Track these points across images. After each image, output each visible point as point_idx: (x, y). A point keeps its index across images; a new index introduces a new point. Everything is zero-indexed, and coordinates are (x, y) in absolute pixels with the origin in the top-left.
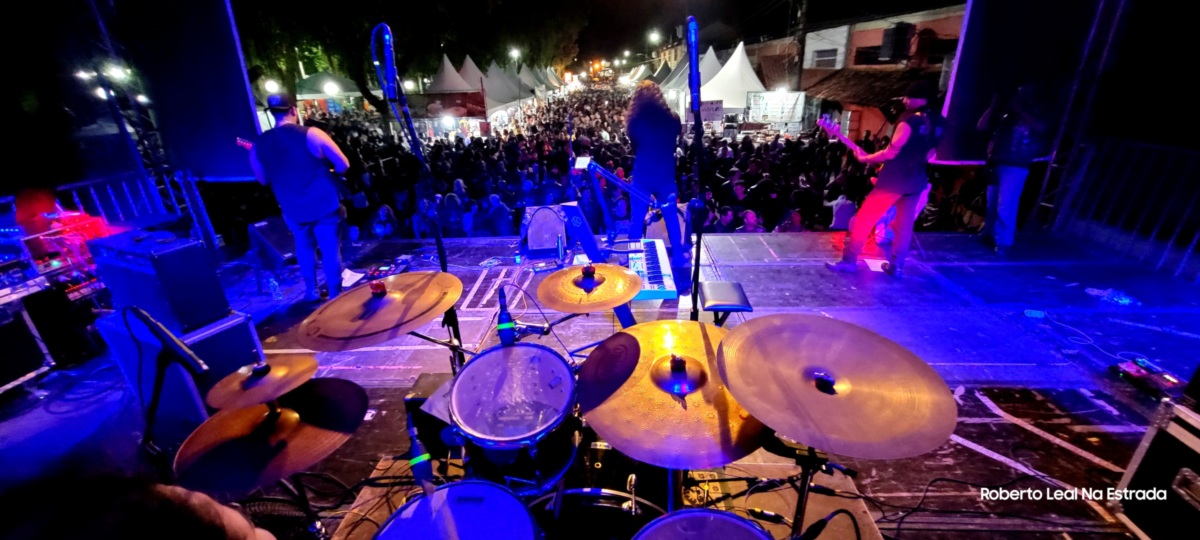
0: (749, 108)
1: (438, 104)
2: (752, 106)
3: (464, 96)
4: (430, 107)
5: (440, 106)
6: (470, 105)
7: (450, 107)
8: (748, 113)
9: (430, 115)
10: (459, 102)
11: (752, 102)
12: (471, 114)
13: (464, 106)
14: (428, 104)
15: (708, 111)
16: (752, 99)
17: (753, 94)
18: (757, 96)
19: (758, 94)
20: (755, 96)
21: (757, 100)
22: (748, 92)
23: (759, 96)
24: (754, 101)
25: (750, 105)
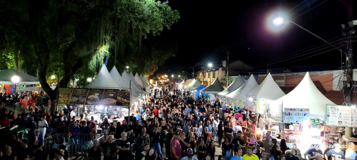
0: (328, 116)
1: (96, 96)
2: (331, 114)
3: (116, 91)
4: (90, 97)
5: (98, 97)
6: (119, 98)
7: (106, 98)
8: (327, 119)
9: (88, 103)
10: (112, 95)
12: (119, 104)
13: (115, 98)
14: (89, 95)
15: (299, 115)
16: (330, 110)
17: (330, 106)
18: (333, 108)
19: (334, 107)
20: (331, 108)
21: (334, 110)
22: (327, 105)
23: (335, 108)
24: (331, 111)
25: (329, 113)
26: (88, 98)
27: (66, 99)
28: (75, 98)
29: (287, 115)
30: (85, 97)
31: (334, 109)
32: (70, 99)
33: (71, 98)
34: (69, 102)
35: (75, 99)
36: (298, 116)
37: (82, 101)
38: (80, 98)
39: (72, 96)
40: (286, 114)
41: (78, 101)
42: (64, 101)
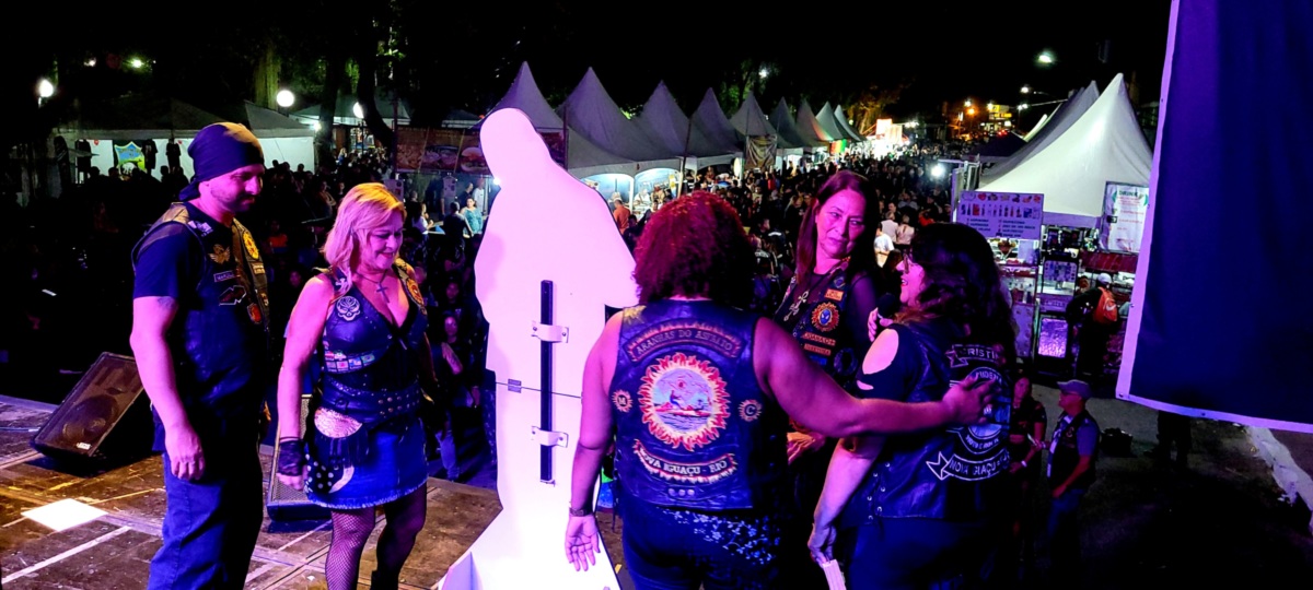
0: (1110, 219)
2: (1116, 215)
8: (1105, 231)
11: (1117, 205)
14: (465, 147)
15: (1006, 215)
16: (1118, 200)
17: (1119, 188)
18: (1131, 194)
19: (1133, 190)
20: (1124, 193)
21: (1132, 202)
22: (1108, 183)
23: (1136, 194)
24: (1124, 203)
25: (1113, 211)
26: (463, 154)
27: (415, 155)
28: (434, 154)
29: (969, 213)
30: (455, 151)
31: (1134, 197)
32: (421, 157)
33: (423, 153)
34: (420, 163)
35: (433, 157)
36: (1003, 218)
37: (449, 163)
38: (444, 156)
39: (428, 148)
40: (967, 208)
41: (440, 161)
42: (410, 162)
